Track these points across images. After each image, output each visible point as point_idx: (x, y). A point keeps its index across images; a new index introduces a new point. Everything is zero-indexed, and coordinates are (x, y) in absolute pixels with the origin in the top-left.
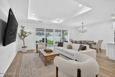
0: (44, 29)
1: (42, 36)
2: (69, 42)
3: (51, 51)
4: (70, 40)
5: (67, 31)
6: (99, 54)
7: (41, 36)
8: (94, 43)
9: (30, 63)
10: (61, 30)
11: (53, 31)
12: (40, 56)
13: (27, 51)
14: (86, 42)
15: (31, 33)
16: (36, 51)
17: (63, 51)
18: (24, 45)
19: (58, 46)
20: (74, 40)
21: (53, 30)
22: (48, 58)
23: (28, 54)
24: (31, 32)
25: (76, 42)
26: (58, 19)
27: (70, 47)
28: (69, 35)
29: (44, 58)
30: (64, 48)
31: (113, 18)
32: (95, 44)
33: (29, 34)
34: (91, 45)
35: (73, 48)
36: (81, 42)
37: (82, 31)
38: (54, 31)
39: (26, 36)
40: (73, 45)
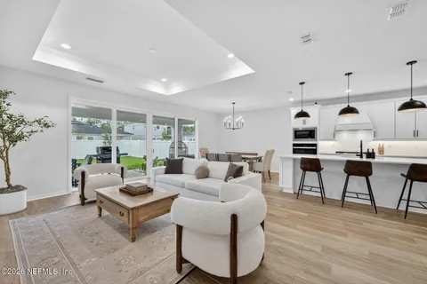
0: (110, 110)
1: (90, 139)
2: (196, 156)
3: (149, 191)
4: (201, 150)
5: (193, 122)
6: (267, 184)
7: (86, 136)
8: (257, 158)
9: (62, 248)
10: (174, 119)
11: (144, 122)
12: (100, 215)
13: (25, 206)
14: (243, 156)
15: (46, 125)
16: (78, 201)
17: (183, 187)
18: (8, 180)
19: (167, 172)
20: (213, 150)
21: (145, 115)
22: (141, 211)
23: (41, 217)
24: (47, 120)
25: (218, 158)
26: (164, 80)
27: (203, 174)
28: (197, 137)
29: (126, 214)
30: (187, 178)
31: (291, 100)
32: (260, 160)
33: (36, 127)
34: (252, 163)
35: (211, 174)
36: (229, 158)
37: (232, 127)
38: (150, 119)
39: (20, 138)
40: (213, 166)
